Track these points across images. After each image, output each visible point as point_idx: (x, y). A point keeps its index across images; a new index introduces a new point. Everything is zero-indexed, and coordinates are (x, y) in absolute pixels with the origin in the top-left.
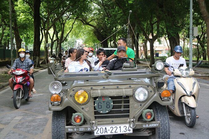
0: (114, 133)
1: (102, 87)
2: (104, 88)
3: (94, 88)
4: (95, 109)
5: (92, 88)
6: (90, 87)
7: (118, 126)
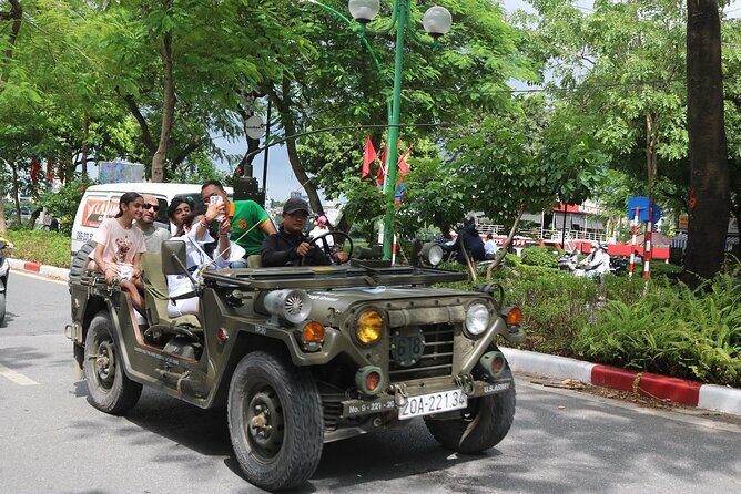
0: (436, 411)
1: (408, 304)
2: (412, 304)
3: (394, 304)
4: (391, 357)
5: (389, 305)
6: (386, 303)
7: (443, 394)
